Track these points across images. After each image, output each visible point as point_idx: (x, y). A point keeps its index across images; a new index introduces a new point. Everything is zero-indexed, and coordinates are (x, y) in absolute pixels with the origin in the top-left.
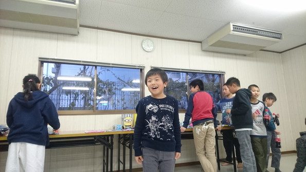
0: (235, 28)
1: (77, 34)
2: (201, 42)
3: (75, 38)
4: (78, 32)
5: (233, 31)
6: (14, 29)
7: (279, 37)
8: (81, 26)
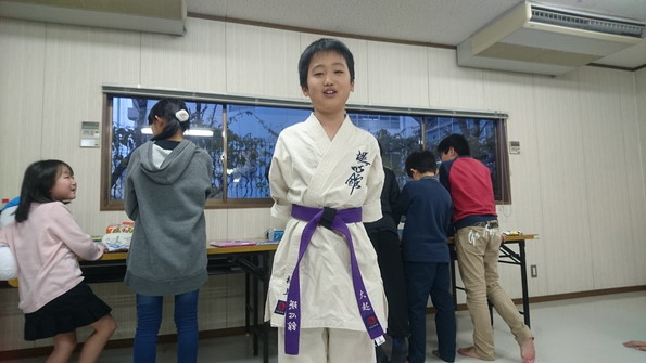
0: (537, 14)
1: (181, 32)
2: (455, 47)
3: (178, 42)
4: (185, 30)
5: (531, 20)
6: (46, 23)
7: (639, 32)
8: (191, 14)
